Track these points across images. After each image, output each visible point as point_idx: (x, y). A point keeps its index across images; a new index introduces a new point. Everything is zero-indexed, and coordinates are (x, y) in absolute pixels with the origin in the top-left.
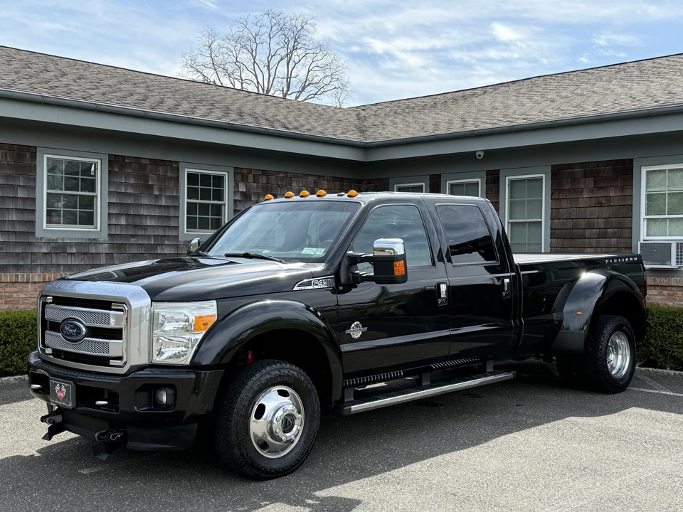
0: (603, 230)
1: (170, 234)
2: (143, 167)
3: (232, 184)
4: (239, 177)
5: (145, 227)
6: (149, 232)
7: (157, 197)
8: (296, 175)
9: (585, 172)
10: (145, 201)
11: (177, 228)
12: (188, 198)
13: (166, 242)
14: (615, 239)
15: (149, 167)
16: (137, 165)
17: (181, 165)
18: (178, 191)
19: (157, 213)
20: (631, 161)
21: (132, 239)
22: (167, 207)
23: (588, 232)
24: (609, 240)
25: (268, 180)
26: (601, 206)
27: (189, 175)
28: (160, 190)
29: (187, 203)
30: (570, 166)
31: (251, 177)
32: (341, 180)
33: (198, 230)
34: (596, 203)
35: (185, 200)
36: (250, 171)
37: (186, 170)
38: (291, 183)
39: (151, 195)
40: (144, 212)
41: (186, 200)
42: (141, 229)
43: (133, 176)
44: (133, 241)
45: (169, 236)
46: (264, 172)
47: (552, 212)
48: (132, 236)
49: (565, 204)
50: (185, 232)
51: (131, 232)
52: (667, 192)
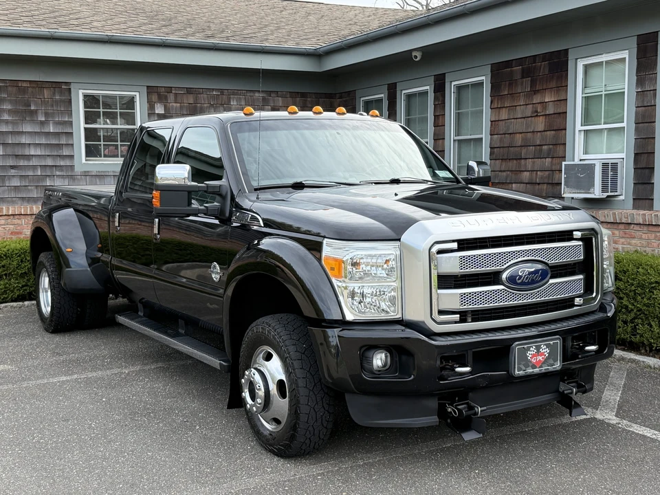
0: (538, 147)
1: (62, 163)
2: (23, 91)
3: (146, 106)
4: (155, 98)
5: (29, 157)
6: (34, 162)
7: (42, 123)
8: (235, 93)
9: (523, 69)
10: (28, 128)
11: (72, 157)
12: (86, 123)
13: (58, 173)
14: (550, 159)
15: (30, 90)
16: (15, 89)
17: (73, 87)
18: (70, 115)
19: (43, 141)
20: (566, 51)
21: (13, 171)
22: (57, 134)
23: (524, 151)
24: (544, 160)
25: (196, 99)
26: (537, 116)
27: (85, 96)
28: (46, 115)
29: (86, 129)
30: (508, 64)
31: (171, 97)
32: (303, 95)
33: (102, 158)
34: (532, 113)
35: (80, 125)
36: (169, 89)
37: (81, 92)
38: (230, 102)
39: (33, 121)
40: (24, 140)
41: (83, 125)
42: (23, 159)
43: (11, 102)
44: (13, 172)
45: (61, 166)
46: (189, 91)
47: (491, 125)
48: (13, 167)
49: (504, 115)
50: (84, 161)
51: (11, 162)
52: (604, 93)
